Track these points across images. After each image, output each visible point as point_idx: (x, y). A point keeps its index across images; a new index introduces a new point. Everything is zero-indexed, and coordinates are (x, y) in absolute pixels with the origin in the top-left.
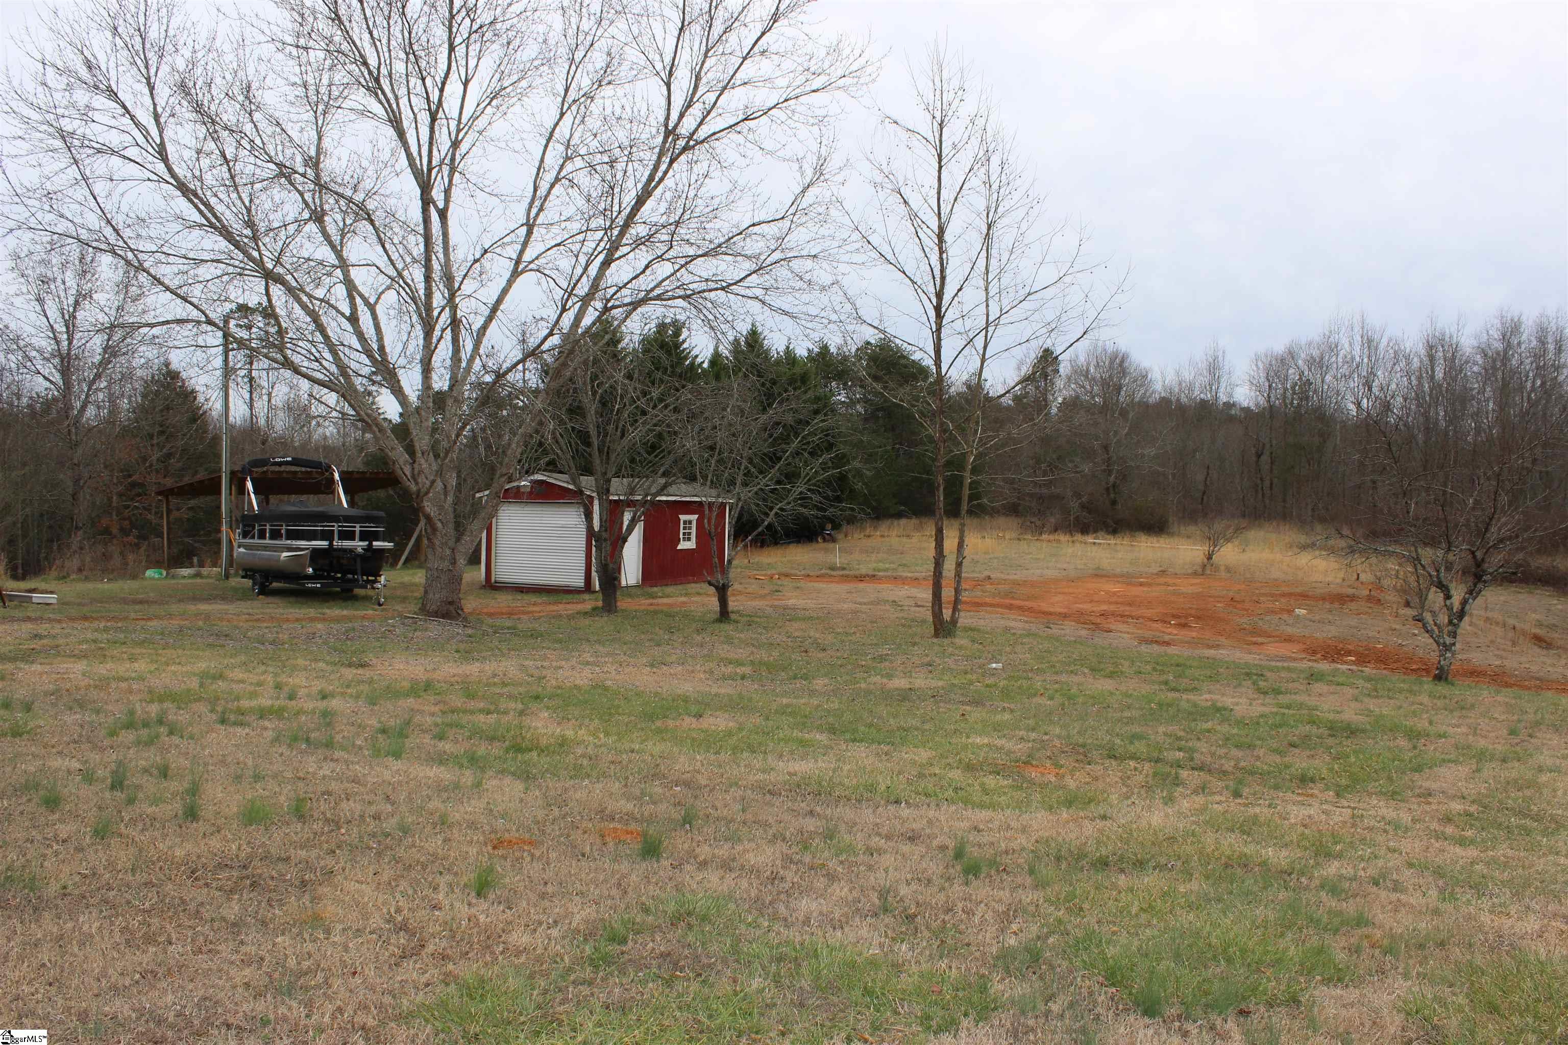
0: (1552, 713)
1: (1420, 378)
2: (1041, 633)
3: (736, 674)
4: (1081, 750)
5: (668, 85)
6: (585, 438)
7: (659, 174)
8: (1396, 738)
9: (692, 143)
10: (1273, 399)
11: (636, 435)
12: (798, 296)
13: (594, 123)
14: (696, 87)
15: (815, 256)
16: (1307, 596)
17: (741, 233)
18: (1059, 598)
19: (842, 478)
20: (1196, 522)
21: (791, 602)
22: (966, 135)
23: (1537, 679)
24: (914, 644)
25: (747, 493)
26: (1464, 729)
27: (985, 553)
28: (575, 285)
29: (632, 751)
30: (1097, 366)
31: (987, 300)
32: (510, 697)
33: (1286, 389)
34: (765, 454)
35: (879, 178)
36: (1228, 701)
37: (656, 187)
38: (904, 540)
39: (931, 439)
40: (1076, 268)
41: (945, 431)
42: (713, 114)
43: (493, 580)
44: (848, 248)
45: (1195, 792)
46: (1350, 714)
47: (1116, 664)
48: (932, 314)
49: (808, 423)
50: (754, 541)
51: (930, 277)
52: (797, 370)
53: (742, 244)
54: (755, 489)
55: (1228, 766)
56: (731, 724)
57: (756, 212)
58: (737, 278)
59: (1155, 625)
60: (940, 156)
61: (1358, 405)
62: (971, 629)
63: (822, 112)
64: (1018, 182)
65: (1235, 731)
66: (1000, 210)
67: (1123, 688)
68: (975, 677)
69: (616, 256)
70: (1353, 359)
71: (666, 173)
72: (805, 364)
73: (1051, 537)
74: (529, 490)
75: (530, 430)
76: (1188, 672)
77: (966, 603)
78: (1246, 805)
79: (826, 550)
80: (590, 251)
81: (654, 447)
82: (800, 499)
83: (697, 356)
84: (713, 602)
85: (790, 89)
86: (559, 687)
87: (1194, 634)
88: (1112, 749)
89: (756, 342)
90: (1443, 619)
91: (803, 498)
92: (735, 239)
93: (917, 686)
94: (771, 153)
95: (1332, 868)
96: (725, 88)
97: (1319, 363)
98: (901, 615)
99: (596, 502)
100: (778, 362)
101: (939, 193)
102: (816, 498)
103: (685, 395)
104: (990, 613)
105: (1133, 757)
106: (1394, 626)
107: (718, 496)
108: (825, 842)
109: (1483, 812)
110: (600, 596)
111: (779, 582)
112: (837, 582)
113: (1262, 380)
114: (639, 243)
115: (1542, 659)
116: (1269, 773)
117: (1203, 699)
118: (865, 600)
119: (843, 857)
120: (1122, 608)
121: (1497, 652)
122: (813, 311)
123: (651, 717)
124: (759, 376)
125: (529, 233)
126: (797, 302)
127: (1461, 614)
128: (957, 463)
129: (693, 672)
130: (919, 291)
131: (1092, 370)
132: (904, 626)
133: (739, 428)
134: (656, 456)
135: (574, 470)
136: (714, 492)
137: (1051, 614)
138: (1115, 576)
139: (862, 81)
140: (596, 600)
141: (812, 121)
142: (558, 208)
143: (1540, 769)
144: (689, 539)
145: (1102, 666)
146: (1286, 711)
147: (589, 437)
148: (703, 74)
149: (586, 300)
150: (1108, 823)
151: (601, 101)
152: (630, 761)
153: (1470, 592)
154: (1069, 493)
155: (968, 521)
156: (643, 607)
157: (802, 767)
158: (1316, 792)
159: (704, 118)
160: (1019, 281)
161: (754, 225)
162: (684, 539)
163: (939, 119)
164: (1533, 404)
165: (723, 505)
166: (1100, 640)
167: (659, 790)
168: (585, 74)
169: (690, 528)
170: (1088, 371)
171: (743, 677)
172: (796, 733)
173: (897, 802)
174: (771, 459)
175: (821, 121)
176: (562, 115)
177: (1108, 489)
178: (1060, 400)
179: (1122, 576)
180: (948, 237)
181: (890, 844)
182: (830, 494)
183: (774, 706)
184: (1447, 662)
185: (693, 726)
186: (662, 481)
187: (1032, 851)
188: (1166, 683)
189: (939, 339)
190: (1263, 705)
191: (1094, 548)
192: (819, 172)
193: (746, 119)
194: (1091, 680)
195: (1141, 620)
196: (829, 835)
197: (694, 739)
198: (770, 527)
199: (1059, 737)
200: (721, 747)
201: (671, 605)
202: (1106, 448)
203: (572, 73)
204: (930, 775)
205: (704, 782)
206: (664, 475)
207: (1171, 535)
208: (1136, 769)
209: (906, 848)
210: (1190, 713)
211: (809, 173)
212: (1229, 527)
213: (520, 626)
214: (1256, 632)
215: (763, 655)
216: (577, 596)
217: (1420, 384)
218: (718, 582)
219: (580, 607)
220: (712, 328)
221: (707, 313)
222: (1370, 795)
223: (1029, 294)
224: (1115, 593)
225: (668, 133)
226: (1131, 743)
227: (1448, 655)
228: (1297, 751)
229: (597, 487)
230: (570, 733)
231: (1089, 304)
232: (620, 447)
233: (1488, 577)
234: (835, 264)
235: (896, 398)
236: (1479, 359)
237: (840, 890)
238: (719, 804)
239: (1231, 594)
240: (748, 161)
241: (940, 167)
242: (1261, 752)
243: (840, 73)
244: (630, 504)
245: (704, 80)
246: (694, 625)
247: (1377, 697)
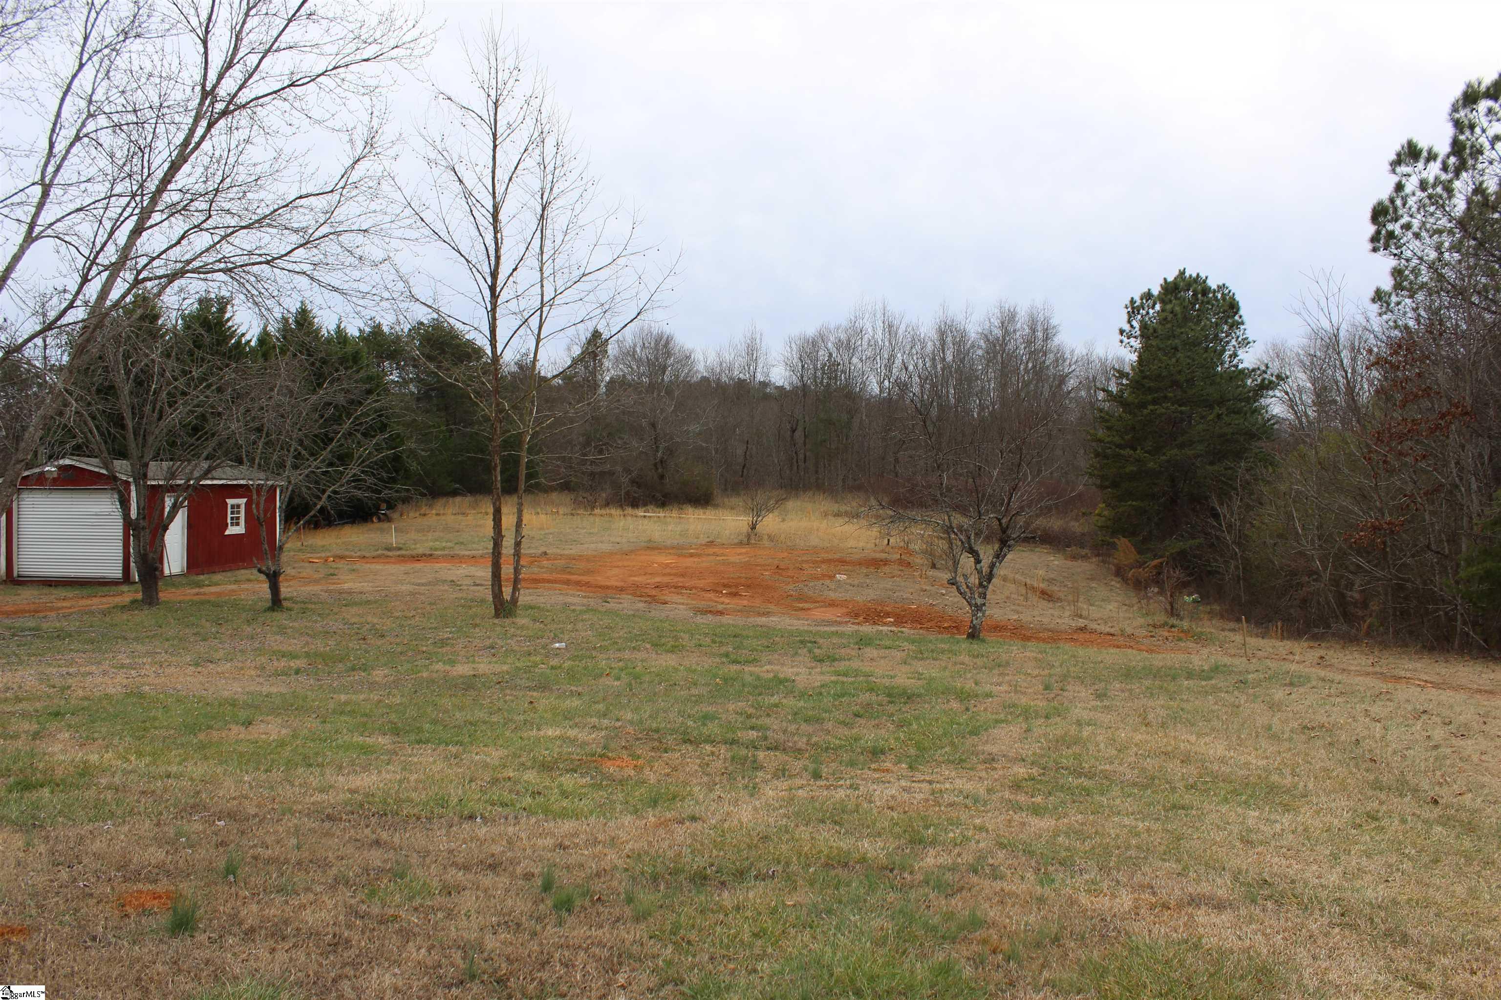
0: (1075, 666)
1: (933, 360)
2: (600, 609)
3: (290, 668)
4: (656, 736)
5: (205, 43)
6: (119, 422)
7: (196, 139)
8: (948, 701)
9: (232, 107)
10: (805, 379)
11: (175, 416)
12: (348, 272)
13: (118, 78)
14: (236, 49)
15: (365, 231)
16: (845, 562)
17: (287, 206)
18: (615, 571)
19: (397, 458)
20: (738, 494)
21: (346, 586)
22: (522, 113)
23: (1049, 630)
24: (476, 626)
25: (297, 477)
26: (1004, 688)
27: (541, 529)
28: (98, 253)
29: (169, 776)
30: (644, 346)
31: (542, 281)
32: (25, 715)
33: (816, 369)
34: (315, 436)
35: (433, 155)
36: (787, 671)
37: (193, 151)
38: (460, 517)
39: (487, 419)
40: (630, 250)
41: (501, 411)
42: (256, 77)
43: (15, 574)
44: (400, 224)
45: (776, 776)
46: (903, 679)
47: (676, 638)
48: (487, 293)
49: (360, 403)
50: (308, 523)
51: (485, 257)
52: (349, 349)
53: (288, 216)
54: (306, 472)
55: (802, 743)
56: (284, 731)
57: (304, 184)
58: (284, 253)
59: (708, 595)
60: (495, 135)
61: (881, 383)
62: (531, 608)
63: (373, 82)
64: (574, 163)
65: (801, 704)
66: (555, 190)
67: (686, 662)
68: (538, 659)
69: (148, 224)
70: (876, 342)
71: (203, 137)
72: (358, 344)
73: (603, 512)
74: (55, 475)
75: (51, 412)
76: (746, 643)
77: (524, 580)
78: (828, 788)
79: (382, 530)
80: (116, 216)
81: (196, 429)
82: (353, 481)
83: (243, 335)
84: (264, 588)
85: (339, 58)
86: (87, 698)
87: (745, 602)
88: (685, 733)
89: (305, 320)
90: (974, 580)
91: (356, 479)
92: (280, 211)
93: (481, 672)
94: (319, 122)
95: (931, 859)
96: (268, 51)
97: (847, 346)
98: (460, 595)
99: (133, 488)
100: (329, 341)
101: (493, 172)
102: (370, 480)
103: (229, 375)
104: (549, 589)
105: (710, 740)
106: (925, 587)
107: (267, 480)
108: (395, 882)
109: (1044, 774)
110: (139, 587)
111: (334, 565)
112: (394, 563)
113: (796, 360)
114: (174, 210)
115: (1051, 611)
116: (841, 747)
117: (765, 670)
118: (423, 581)
119: (417, 902)
120: (676, 580)
121: (1013, 607)
122: (364, 288)
123: (192, 729)
124: (309, 355)
125: (45, 194)
126: (347, 278)
127: (990, 577)
128: (512, 443)
129: (242, 668)
130: (474, 270)
131: (638, 350)
132: (463, 606)
133: (288, 408)
134: (198, 439)
135: (106, 454)
136: (262, 475)
137: (608, 587)
138: (666, 548)
139: (416, 53)
140: (136, 592)
141: (363, 91)
142: (75, 167)
143: (1079, 723)
144: (238, 524)
145: (663, 640)
146: (845, 679)
147: (123, 418)
148: (244, 34)
149: (115, 269)
150: (699, 825)
151: (128, 55)
152: (165, 790)
153: (997, 556)
154: (619, 468)
155: (527, 499)
156: (188, 598)
157: (366, 781)
158: (888, 765)
159: (246, 81)
160: (573, 261)
161: (301, 197)
162: (232, 524)
163: (493, 98)
164: (1026, 384)
165: (273, 489)
166: (657, 612)
167: (198, 827)
168: (108, 24)
169: (238, 512)
170: (635, 351)
171: (297, 672)
172: (358, 739)
173: (471, 817)
174: (323, 441)
175: (370, 91)
176: (81, 66)
177: (655, 465)
178: (608, 378)
179: (673, 548)
180: (502, 216)
181: (470, 876)
182: (384, 475)
183: (332, 706)
184: (978, 621)
185: (241, 736)
186: (205, 465)
187: (626, 870)
188: (727, 655)
189: (494, 319)
190: (822, 673)
191: (646, 521)
192: (370, 143)
193: (292, 85)
194: (654, 656)
195: (694, 591)
196: (398, 874)
197: (241, 755)
198: (322, 510)
199: (631, 722)
200: (273, 761)
201: (219, 594)
202: (653, 425)
203: (92, 19)
204: (504, 779)
205: (252, 811)
206: (207, 459)
207: (716, 506)
208: (713, 753)
209: (488, 880)
210: (756, 687)
211: (360, 145)
212: (769, 498)
213: (45, 626)
214: (802, 598)
215: (319, 645)
216: (114, 588)
217: (934, 366)
218: (268, 569)
219: (117, 600)
220: (256, 304)
221: (250, 288)
222: (939, 764)
223: (584, 275)
224: (667, 565)
225: (205, 94)
226: (704, 724)
227: (980, 614)
228: (862, 721)
229: (133, 472)
230: (94, 758)
231: (642, 286)
232: (159, 431)
233: (1012, 542)
234: (387, 240)
235: (450, 378)
236: (982, 343)
237: (416, 952)
238: (269, 840)
239: (776, 562)
240: (294, 130)
241: (495, 146)
242: (829, 725)
243: (392, 43)
244: (172, 489)
245: (245, 42)
246: (244, 615)
247: (922, 659)
